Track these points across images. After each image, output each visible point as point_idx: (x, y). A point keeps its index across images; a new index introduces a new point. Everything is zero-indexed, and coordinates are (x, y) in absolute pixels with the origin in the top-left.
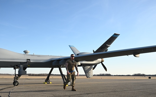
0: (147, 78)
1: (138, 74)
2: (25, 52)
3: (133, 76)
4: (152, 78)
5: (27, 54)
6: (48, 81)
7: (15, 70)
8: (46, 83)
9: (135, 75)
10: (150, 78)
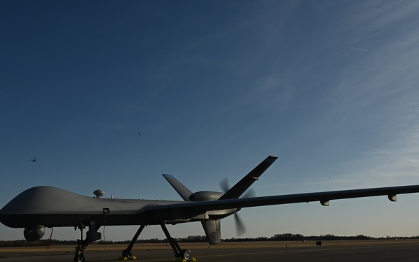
0: (314, 244)
1: (287, 234)
2: (98, 193)
3: (272, 239)
4: (324, 243)
5: (100, 197)
6: (130, 255)
7: (82, 231)
8: (126, 259)
9: (279, 238)
10: (319, 244)
